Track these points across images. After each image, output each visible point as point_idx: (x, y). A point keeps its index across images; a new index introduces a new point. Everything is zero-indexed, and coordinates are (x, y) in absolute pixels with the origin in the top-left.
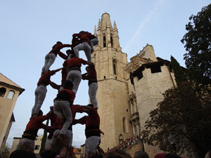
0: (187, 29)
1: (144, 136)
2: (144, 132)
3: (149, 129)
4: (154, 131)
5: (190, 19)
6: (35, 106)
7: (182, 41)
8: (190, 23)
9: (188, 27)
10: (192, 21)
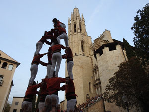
0: (135, 20)
1: (105, 96)
2: (105, 93)
3: (108, 91)
4: (112, 92)
5: (137, 13)
7: (132, 29)
8: (137, 16)
9: (136, 19)
10: (139, 14)
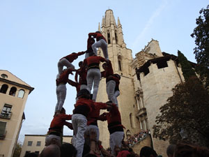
0: (197, 23)
1: (155, 131)
2: (155, 127)
3: (159, 124)
4: (165, 126)
5: (201, 13)
6: (58, 104)
7: (192, 35)
8: (200, 17)
9: (199, 21)
10: (202, 14)
